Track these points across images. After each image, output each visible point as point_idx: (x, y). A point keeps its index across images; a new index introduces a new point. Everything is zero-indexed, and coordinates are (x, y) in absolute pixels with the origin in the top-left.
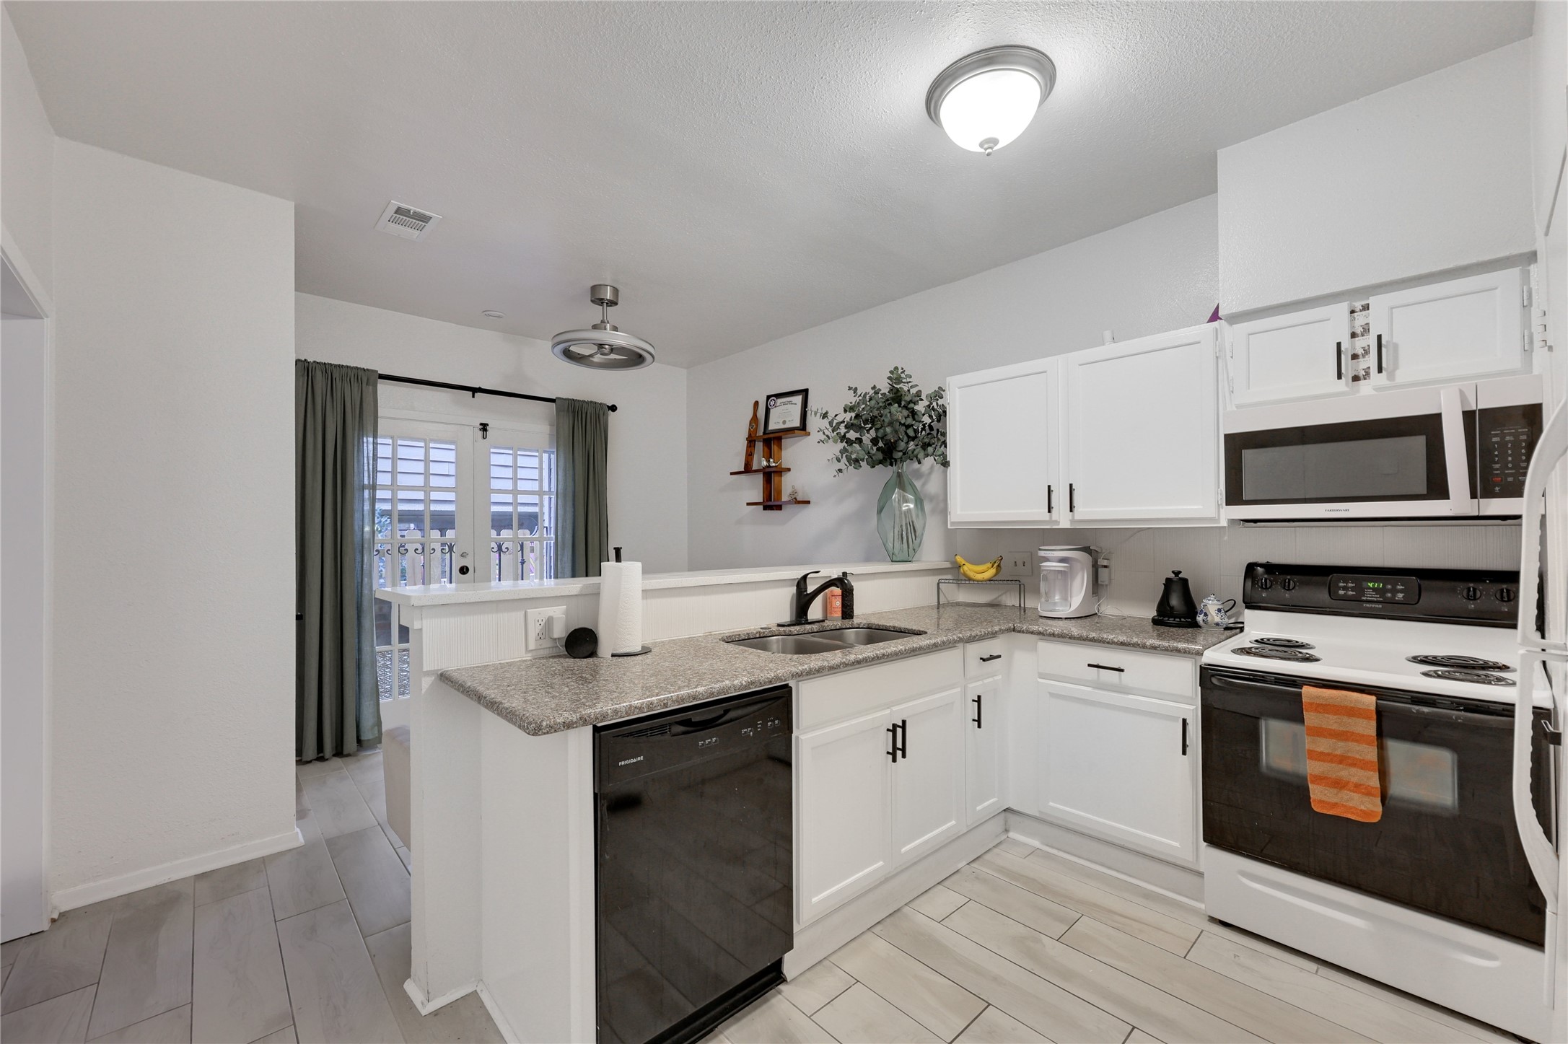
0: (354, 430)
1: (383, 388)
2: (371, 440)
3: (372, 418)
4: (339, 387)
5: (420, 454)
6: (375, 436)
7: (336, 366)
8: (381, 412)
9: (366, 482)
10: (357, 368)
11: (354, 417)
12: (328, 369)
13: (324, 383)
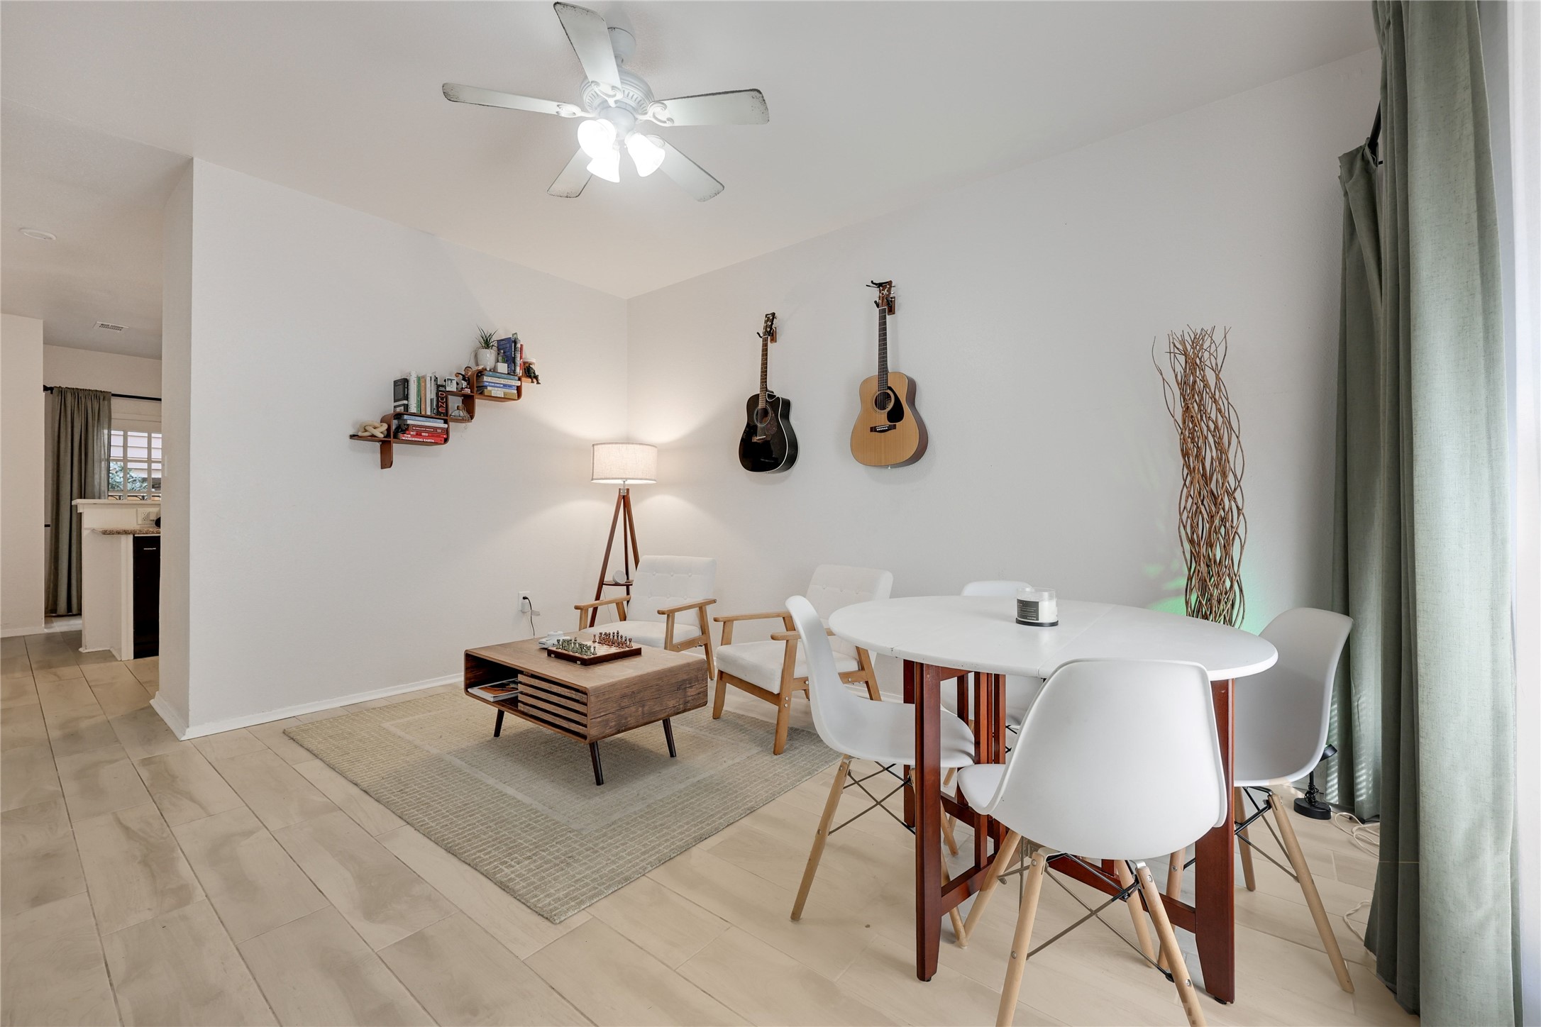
0: (93, 426)
1: (114, 401)
2: (106, 432)
3: (107, 419)
4: (83, 403)
5: (144, 443)
6: (109, 429)
7: (81, 390)
8: (113, 416)
9: (103, 457)
10: (96, 391)
11: (93, 419)
12: (76, 392)
13: (73, 400)
